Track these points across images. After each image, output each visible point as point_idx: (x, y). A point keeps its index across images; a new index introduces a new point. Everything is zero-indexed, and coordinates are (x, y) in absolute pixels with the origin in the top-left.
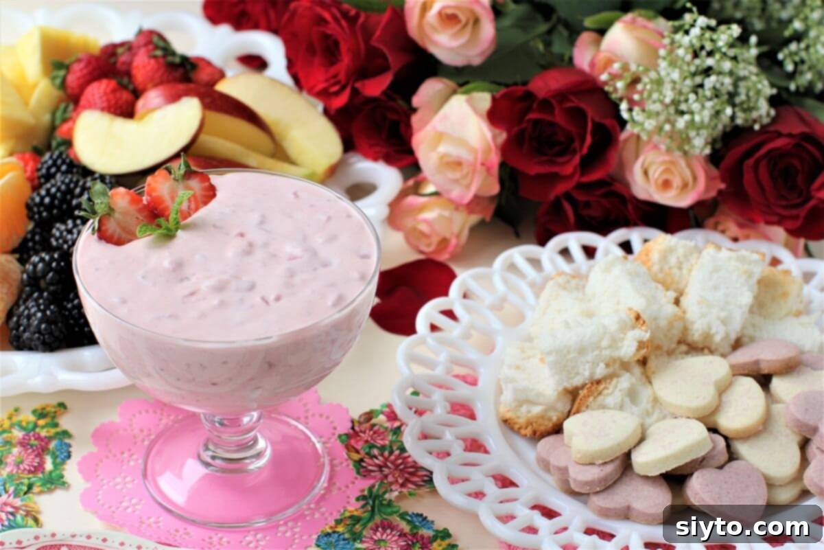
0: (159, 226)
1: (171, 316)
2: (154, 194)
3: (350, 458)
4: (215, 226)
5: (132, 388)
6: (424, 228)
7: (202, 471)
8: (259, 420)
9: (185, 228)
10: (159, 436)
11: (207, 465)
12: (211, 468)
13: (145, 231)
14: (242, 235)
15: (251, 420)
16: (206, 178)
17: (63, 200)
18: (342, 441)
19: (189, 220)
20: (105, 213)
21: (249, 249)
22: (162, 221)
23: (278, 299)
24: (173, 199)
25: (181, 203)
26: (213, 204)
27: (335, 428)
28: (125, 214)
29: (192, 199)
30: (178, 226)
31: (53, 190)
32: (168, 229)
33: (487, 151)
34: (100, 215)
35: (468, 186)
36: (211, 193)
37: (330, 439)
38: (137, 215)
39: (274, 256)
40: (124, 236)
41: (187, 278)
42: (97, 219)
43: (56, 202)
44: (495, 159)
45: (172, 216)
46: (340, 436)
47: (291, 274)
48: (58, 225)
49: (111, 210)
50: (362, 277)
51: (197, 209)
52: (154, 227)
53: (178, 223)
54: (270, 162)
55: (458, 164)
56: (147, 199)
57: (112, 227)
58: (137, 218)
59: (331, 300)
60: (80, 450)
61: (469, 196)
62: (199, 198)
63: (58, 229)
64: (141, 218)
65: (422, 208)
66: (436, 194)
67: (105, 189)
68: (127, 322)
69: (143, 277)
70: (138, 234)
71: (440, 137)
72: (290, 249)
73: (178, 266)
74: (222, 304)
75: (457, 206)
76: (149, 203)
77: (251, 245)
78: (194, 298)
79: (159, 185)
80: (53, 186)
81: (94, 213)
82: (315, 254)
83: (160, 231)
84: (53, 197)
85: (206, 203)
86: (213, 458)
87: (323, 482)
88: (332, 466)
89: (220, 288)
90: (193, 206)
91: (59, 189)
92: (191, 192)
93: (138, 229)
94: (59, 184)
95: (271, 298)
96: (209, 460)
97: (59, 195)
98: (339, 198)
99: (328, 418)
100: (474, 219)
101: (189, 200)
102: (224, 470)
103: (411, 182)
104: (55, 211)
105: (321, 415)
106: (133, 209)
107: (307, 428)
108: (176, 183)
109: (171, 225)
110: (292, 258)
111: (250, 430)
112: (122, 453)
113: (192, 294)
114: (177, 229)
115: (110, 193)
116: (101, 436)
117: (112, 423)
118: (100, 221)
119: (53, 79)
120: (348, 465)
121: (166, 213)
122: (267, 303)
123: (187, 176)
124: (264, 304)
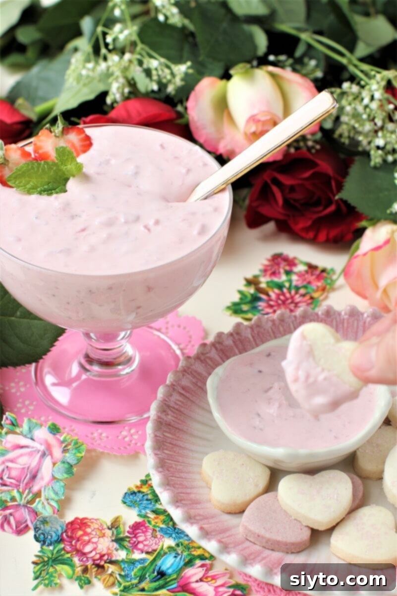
2: (40, 151)
16: (82, 131)
23: (157, 223)
26: (92, 151)
27: (190, 337)
36: (88, 143)
37: (187, 346)
49: (6, 162)
56: (35, 155)
57: (7, 173)
62: (79, 148)
69: (36, 218)
74: (110, 237)
76: (37, 158)
78: (84, 233)
79: (44, 143)
85: (84, 151)
89: (110, 223)
99: (185, 328)
105: (179, 326)
107: (168, 337)
108: (58, 139)
113: (83, 230)
122: (149, 230)
123: (65, 131)
124: (146, 231)
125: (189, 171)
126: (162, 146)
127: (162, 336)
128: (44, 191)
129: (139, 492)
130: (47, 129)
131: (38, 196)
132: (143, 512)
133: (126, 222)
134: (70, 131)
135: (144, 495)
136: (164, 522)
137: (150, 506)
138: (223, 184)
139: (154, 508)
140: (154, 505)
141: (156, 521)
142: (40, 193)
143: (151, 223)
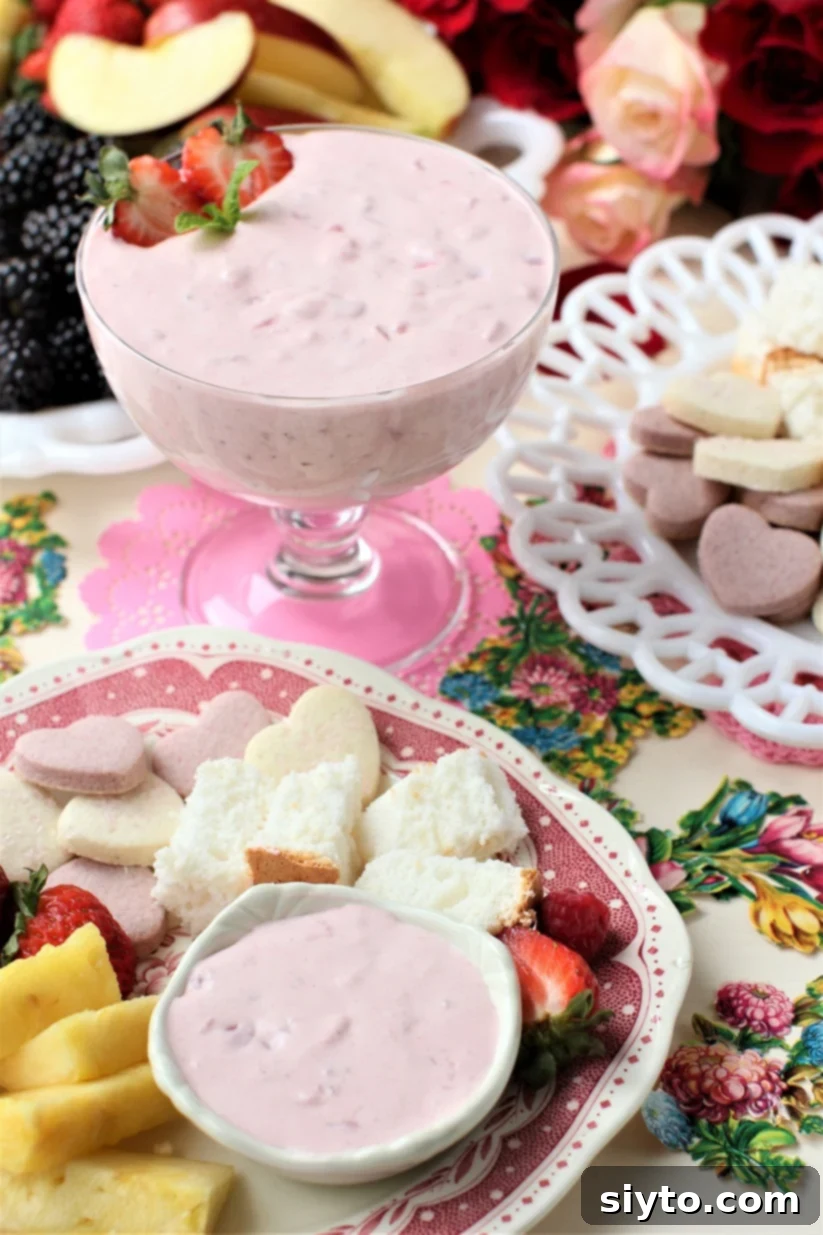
0: (208, 216)
1: (236, 359)
2: (198, 166)
3: (500, 573)
4: (296, 216)
5: (166, 466)
6: (599, 215)
7: (272, 594)
8: (362, 518)
9: (249, 218)
10: (204, 542)
11: (280, 585)
12: (285, 590)
13: (188, 224)
14: (338, 229)
15: (351, 518)
16: (276, 140)
17: (40, 177)
18: (488, 548)
19: (252, 207)
20: (123, 196)
21: (352, 251)
22: (212, 208)
23: (402, 329)
24: (227, 173)
25: (239, 181)
26: (289, 181)
27: (474, 528)
28: (154, 197)
29: (257, 174)
30: (237, 216)
31: (24, 161)
32: (223, 221)
33: (698, 93)
34: (115, 200)
35: (669, 151)
36: (284, 163)
37: (467, 543)
38: (172, 199)
39: (392, 261)
40: (153, 231)
41: (257, 298)
42: (111, 207)
43: (30, 179)
44: (709, 106)
45: (228, 201)
46: (483, 540)
47: (421, 291)
48: (33, 215)
49: (132, 193)
50: (533, 295)
51: (265, 187)
52: (199, 217)
53: (237, 211)
54: (358, 113)
55: (652, 116)
56: (187, 176)
57: (134, 217)
58: (173, 205)
59: (486, 329)
60: (81, 566)
61: (670, 166)
62: (268, 171)
63: (32, 222)
64: (179, 204)
65: (594, 184)
66: (618, 163)
67: (122, 160)
68: (167, 369)
69: (190, 298)
70: (176, 227)
71: (623, 75)
72: (415, 250)
73: (243, 279)
74: (316, 338)
75: (649, 180)
76: (190, 180)
77: (354, 245)
78: (270, 329)
79: (206, 152)
80: (23, 154)
81: (105, 196)
82: (455, 258)
83: (211, 224)
84: (24, 172)
85: (277, 179)
86: (291, 574)
87: (462, 612)
88: (475, 587)
89: (312, 312)
90: (258, 184)
91: (32, 159)
92: (254, 163)
93: (177, 220)
94: (32, 150)
95: (392, 328)
96: (284, 578)
97: (33, 168)
98: (489, 170)
99: (462, 511)
100: (675, 200)
101: (252, 175)
102: (304, 595)
103: (576, 144)
104: (28, 194)
105: (452, 507)
106: (165, 191)
107: (433, 526)
108: (231, 148)
109: (226, 213)
110: (421, 265)
111: (349, 533)
112: (147, 569)
113: (268, 323)
114: (235, 221)
115: (131, 164)
116: (113, 542)
117: (127, 524)
118: (117, 210)
120: (498, 585)
121: (219, 196)
122: (386, 336)
124: (381, 337)
125: (474, 202)
126: (419, 165)
127: (423, 526)
129: (468, 672)
132: (480, 705)
135: (476, 675)
136: (518, 719)
137: (490, 694)
139: (498, 696)
140: (497, 692)
141: (504, 718)
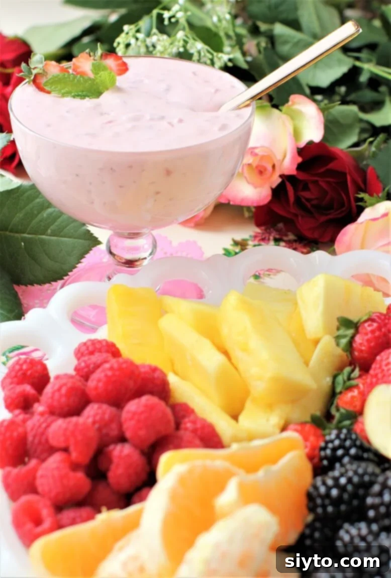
2: (79, 70)
16: (120, 59)
17: (354, 495)
31: (343, 481)
36: (124, 68)
41: (106, 114)
43: (346, 496)
48: (346, 526)
63: (347, 532)
69: (67, 112)
74: (134, 128)
78: (111, 125)
79: (83, 64)
80: (342, 475)
84: (342, 489)
85: (121, 74)
89: (136, 119)
91: (350, 480)
94: (350, 474)
97: (350, 488)
104: (343, 507)
113: (110, 122)
119: (338, 338)
122: (172, 125)
123: (103, 56)
124: (170, 126)
125: (217, 91)
126: (194, 73)
128: (78, 96)
130: (87, 53)
131: (72, 99)
133: (152, 119)
134: (108, 57)
138: (248, 100)
142: (74, 97)
143: (175, 121)
